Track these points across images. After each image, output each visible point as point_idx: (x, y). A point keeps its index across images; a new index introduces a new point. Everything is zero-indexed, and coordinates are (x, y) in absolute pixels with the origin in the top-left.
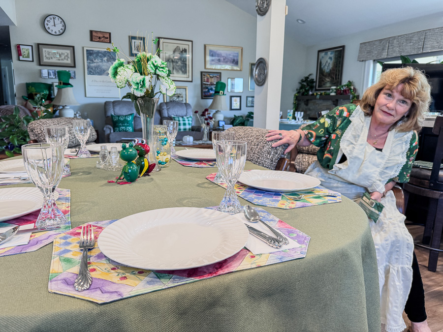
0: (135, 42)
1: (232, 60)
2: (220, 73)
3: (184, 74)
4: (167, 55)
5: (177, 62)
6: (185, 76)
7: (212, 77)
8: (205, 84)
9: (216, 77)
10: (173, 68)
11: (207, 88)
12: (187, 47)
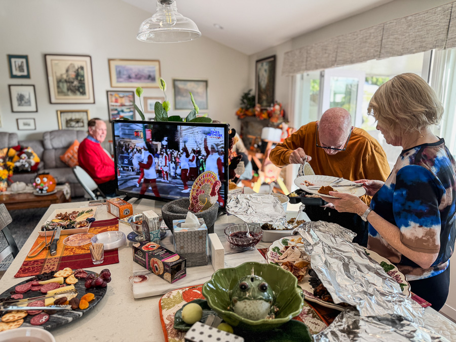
0: (15, 62)
1: (147, 77)
2: (133, 92)
3: (83, 95)
4: (58, 75)
5: (72, 83)
7: (122, 97)
8: (113, 106)
9: (127, 96)
11: (116, 110)
12: (83, 64)
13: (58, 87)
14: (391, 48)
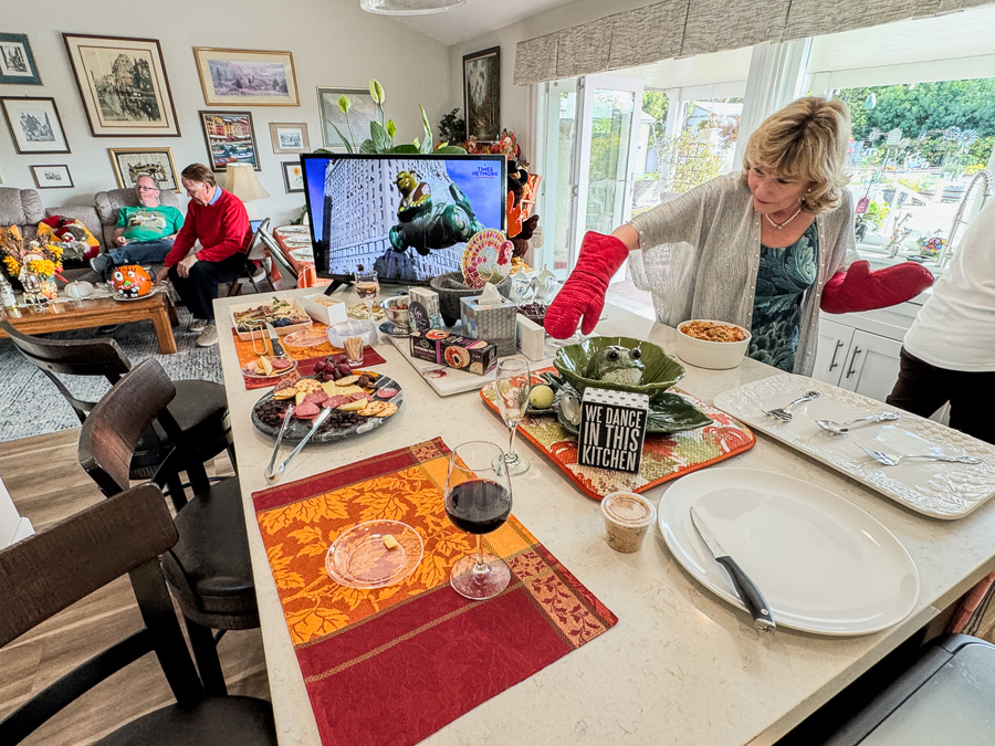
1: (272, 83)
2: (249, 113)
3: (154, 119)
4: (99, 77)
5: (130, 94)
6: (157, 123)
7: (230, 123)
8: (216, 140)
9: (238, 122)
10: (122, 107)
11: (222, 148)
12: (145, 56)
13: (103, 102)
14: (701, 39)
